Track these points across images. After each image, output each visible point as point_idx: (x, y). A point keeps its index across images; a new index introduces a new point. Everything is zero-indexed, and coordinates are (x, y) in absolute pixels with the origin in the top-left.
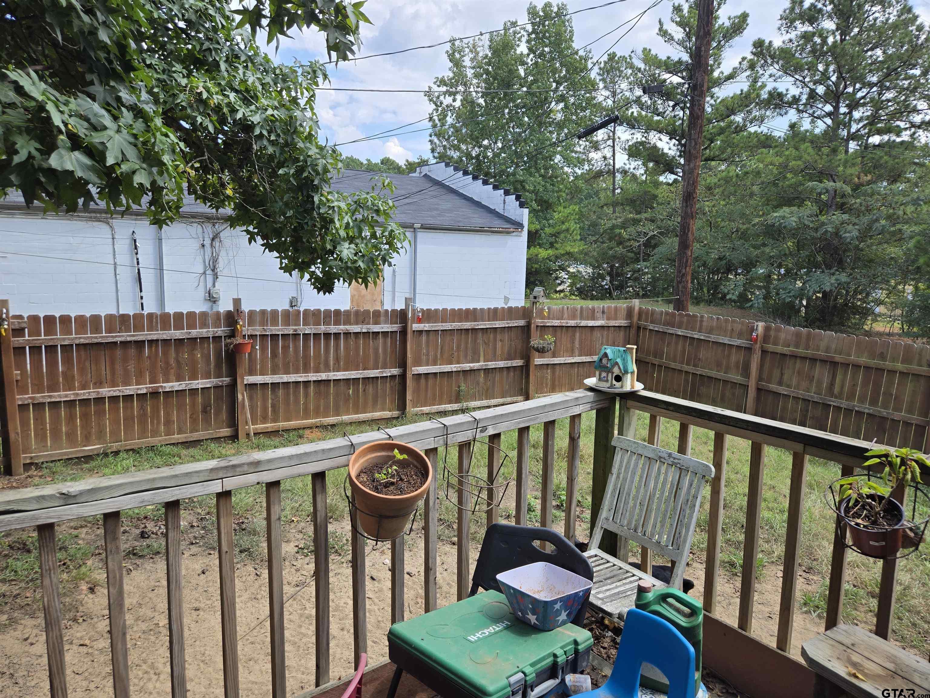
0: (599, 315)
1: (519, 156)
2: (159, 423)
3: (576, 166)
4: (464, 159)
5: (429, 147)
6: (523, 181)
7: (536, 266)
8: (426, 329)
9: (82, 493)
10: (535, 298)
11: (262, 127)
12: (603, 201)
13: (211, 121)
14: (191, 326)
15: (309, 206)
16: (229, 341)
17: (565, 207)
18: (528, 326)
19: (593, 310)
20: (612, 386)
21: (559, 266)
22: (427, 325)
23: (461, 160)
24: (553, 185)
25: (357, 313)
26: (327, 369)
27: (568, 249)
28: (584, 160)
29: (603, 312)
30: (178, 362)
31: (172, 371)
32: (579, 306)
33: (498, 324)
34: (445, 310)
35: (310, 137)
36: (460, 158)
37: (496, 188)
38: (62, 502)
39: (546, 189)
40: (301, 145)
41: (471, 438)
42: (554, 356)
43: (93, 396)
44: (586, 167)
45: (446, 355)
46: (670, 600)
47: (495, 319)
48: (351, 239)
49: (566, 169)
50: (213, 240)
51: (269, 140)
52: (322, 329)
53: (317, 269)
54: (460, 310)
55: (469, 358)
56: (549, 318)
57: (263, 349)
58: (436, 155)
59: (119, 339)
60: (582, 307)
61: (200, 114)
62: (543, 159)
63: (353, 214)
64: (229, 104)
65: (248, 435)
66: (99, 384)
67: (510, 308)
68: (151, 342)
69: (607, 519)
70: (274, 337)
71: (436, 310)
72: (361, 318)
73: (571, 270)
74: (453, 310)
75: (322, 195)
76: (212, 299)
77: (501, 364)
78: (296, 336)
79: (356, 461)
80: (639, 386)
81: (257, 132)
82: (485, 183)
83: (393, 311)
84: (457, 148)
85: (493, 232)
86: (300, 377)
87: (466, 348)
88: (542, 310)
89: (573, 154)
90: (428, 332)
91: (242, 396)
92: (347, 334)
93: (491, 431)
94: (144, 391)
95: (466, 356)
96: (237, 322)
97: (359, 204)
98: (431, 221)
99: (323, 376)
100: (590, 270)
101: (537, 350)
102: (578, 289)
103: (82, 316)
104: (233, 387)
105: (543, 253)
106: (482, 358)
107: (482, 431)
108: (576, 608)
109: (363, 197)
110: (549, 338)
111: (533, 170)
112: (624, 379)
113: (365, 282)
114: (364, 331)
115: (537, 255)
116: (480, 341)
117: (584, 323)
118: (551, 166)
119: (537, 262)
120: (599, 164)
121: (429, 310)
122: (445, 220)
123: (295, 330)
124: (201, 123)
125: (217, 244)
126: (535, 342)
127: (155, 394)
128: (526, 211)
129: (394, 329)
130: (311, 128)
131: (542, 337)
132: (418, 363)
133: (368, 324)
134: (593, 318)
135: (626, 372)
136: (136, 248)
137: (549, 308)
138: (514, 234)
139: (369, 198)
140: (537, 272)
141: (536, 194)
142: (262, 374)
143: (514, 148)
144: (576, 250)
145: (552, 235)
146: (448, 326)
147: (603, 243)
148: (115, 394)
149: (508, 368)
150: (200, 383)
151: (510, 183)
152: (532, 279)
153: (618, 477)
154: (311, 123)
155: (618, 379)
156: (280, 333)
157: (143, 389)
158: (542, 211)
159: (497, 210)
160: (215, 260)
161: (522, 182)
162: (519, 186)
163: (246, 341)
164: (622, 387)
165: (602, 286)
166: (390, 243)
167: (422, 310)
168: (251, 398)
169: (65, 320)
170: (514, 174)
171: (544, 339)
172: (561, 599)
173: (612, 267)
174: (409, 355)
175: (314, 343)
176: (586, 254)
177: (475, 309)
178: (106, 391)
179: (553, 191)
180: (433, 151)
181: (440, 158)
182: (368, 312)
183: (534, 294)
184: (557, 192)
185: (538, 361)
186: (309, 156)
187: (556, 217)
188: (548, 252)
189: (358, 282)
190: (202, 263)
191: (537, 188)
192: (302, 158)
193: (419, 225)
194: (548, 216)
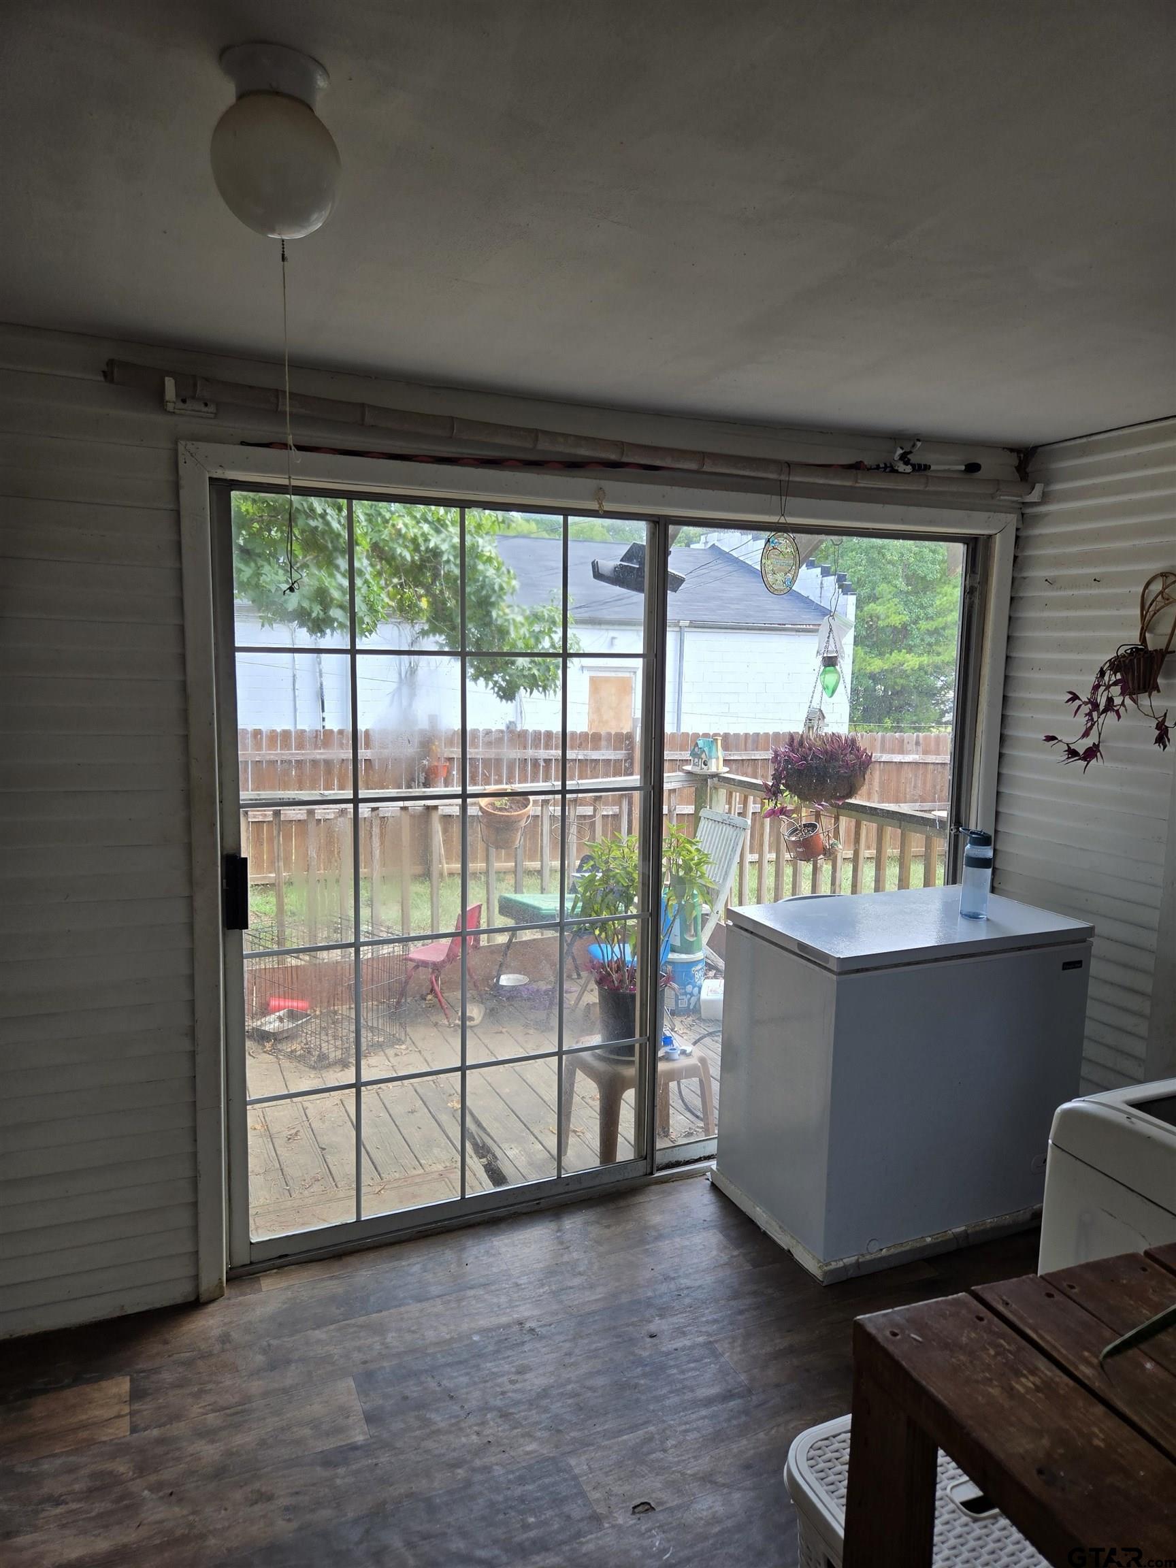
0: (909, 747)
11: (449, 553)
13: (408, 550)
15: (487, 619)
16: (423, 763)
19: (901, 741)
20: (702, 769)
33: (759, 755)
37: (810, 565)
52: (530, 753)
53: (499, 678)
61: (400, 545)
64: (423, 535)
65: (441, 875)
72: (577, 742)
75: (499, 610)
81: (445, 558)
85: (798, 631)
91: (435, 828)
96: (432, 743)
98: (705, 616)
104: (426, 817)
112: (711, 764)
114: (580, 757)
117: (886, 757)
122: (727, 614)
124: (401, 553)
128: (852, 599)
129: (619, 757)
133: (585, 749)
134: (901, 751)
135: (711, 758)
155: (707, 764)
156: (481, 757)
159: (811, 598)
160: (413, 672)
163: (442, 764)
164: (710, 770)
168: (445, 831)
186: (487, 577)
187: (938, 603)
188: (922, 659)
189: (539, 691)
190: (397, 676)
191: (905, 557)
192: (481, 579)
193: (687, 623)
194: (925, 601)
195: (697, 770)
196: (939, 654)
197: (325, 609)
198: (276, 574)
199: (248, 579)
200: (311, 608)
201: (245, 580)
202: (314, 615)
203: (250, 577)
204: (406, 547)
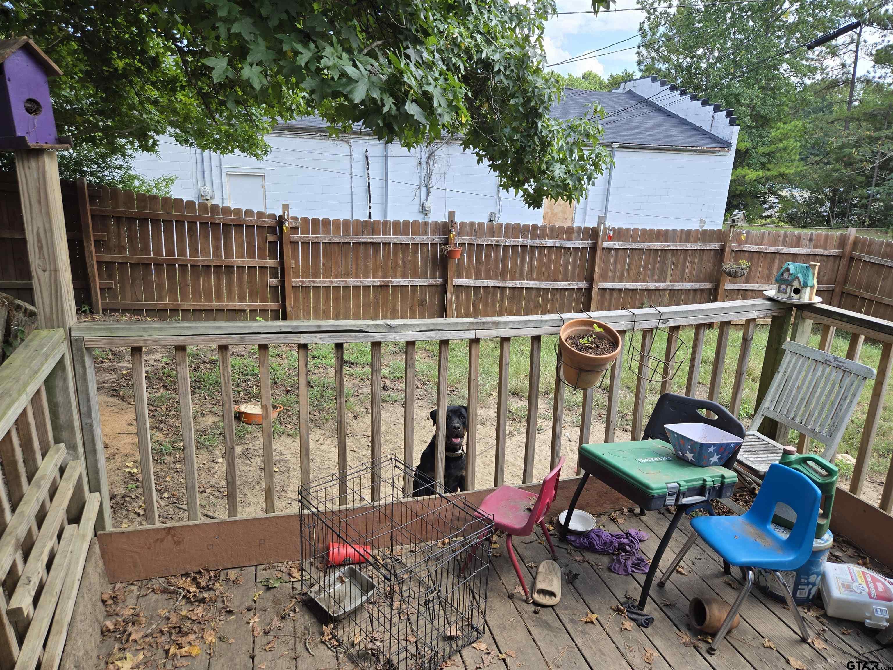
0: (804, 242)
1: (738, 66)
2: (387, 310)
3: (805, 76)
4: (673, 71)
5: (636, 58)
6: (739, 94)
7: (741, 188)
8: (615, 247)
9: (398, 326)
10: (734, 221)
11: (500, 64)
12: (833, 117)
13: (462, 61)
14: (415, 233)
15: (532, 131)
16: (443, 247)
17: (785, 123)
18: (722, 250)
19: (799, 237)
20: (790, 297)
21: (769, 189)
22: (617, 243)
23: (670, 73)
24: (774, 98)
25: (552, 228)
26: (522, 278)
27: (783, 170)
28: (816, 68)
29: (811, 240)
30: (404, 262)
31: (400, 269)
32: (783, 232)
33: (689, 246)
34: (636, 230)
35: (537, 71)
36: (669, 70)
37: (705, 103)
38: (387, 330)
39: (764, 102)
40: (530, 78)
41: (654, 326)
42: (747, 282)
43: (342, 284)
44: (818, 76)
45: (632, 273)
46: (810, 463)
47: (687, 240)
48: (562, 161)
49: (793, 79)
50: (428, 158)
51: (505, 75)
52: (520, 241)
53: (531, 186)
54: (652, 230)
55: (656, 277)
56: (746, 243)
57: (470, 256)
58: (643, 68)
59: (363, 241)
60: (786, 234)
62: (765, 68)
63: (566, 139)
64: (476, 46)
66: (347, 275)
67: (705, 232)
68: (385, 244)
69: (768, 408)
70: (479, 246)
71: (628, 230)
72: (555, 234)
73: (783, 193)
74: (644, 230)
75: (545, 121)
76: (424, 211)
77: (688, 286)
78: (497, 246)
79: (565, 330)
80: (817, 300)
81: (496, 68)
82: (694, 98)
83: (586, 228)
84: (666, 59)
85: (696, 151)
86: (498, 283)
87: (654, 269)
88: (740, 234)
89: (804, 62)
90: (617, 250)
91: (450, 295)
92: (541, 247)
93: (671, 323)
94: (378, 284)
95: (653, 275)
96: (450, 232)
97: (573, 129)
98: (630, 140)
99: (517, 284)
100: (807, 195)
101: (729, 274)
102: (789, 215)
103: (338, 220)
104: (444, 286)
105: (751, 174)
106: (668, 279)
107: (663, 322)
108: (727, 455)
109: (577, 123)
110: (744, 263)
111: (752, 82)
112: (803, 292)
113: (570, 199)
114: (557, 245)
115: (744, 177)
116: (669, 262)
117: (785, 250)
118: (775, 77)
119: (743, 183)
120: (835, 72)
121: (620, 229)
122: (645, 140)
123: (497, 242)
125: (431, 161)
126: (728, 266)
127: (386, 287)
128: (737, 129)
129: (585, 246)
130: (539, 63)
131: (736, 262)
132: (604, 279)
133: (561, 239)
134: (798, 245)
135: (806, 286)
136: (368, 164)
137: (748, 233)
138: (719, 154)
139: (583, 124)
140: (742, 195)
141: (753, 109)
142: (468, 278)
143: (732, 57)
144: (792, 171)
145: (764, 155)
146: (637, 245)
147: (828, 163)
148: (357, 284)
149: (695, 290)
150: (419, 282)
151: (723, 97)
152: (735, 203)
153: (784, 374)
154: (540, 58)
155: (797, 291)
156: (485, 243)
157: (378, 282)
158: (756, 127)
159: (703, 128)
160: (429, 176)
161: (736, 96)
162: (733, 100)
163: (457, 248)
164: (799, 299)
165: (819, 213)
166: (595, 165)
167: (614, 228)
168: (457, 298)
169: (326, 222)
170: (729, 86)
171: (739, 264)
172: (715, 445)
173: (835, 192)
174: (597, 270)
175: (512, 253)
176: (804, 176)
177: (667, 231)
178: (352, 282)
179: (773, 105)
180: (639, 63)
181: (646, 70)
182: (562, 228)
183: (733, 217)
184: (779, 105)
185: (729, 286)
186: (537, 87)
187: (773, 134)
188: (758, 173)
189: (563, 199)
190: (418, 179)
191: (755, 101)
192: (530, 89)
193: (617, 145)
194: (763, 133)
195: (782, 297)
196: (769, 170)
197: (400, 102)
198: (340, 58)
199: (307, 64)
200: (382, 100)
201: (303, 65)
202: (386, 109)
203: (308, 62)
204: (459, 56)
